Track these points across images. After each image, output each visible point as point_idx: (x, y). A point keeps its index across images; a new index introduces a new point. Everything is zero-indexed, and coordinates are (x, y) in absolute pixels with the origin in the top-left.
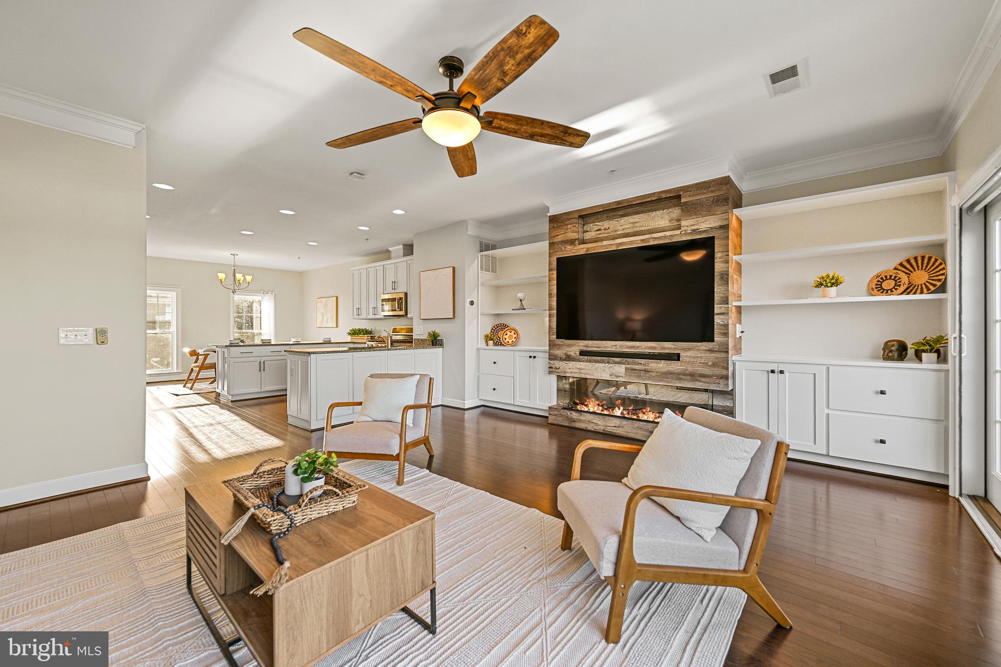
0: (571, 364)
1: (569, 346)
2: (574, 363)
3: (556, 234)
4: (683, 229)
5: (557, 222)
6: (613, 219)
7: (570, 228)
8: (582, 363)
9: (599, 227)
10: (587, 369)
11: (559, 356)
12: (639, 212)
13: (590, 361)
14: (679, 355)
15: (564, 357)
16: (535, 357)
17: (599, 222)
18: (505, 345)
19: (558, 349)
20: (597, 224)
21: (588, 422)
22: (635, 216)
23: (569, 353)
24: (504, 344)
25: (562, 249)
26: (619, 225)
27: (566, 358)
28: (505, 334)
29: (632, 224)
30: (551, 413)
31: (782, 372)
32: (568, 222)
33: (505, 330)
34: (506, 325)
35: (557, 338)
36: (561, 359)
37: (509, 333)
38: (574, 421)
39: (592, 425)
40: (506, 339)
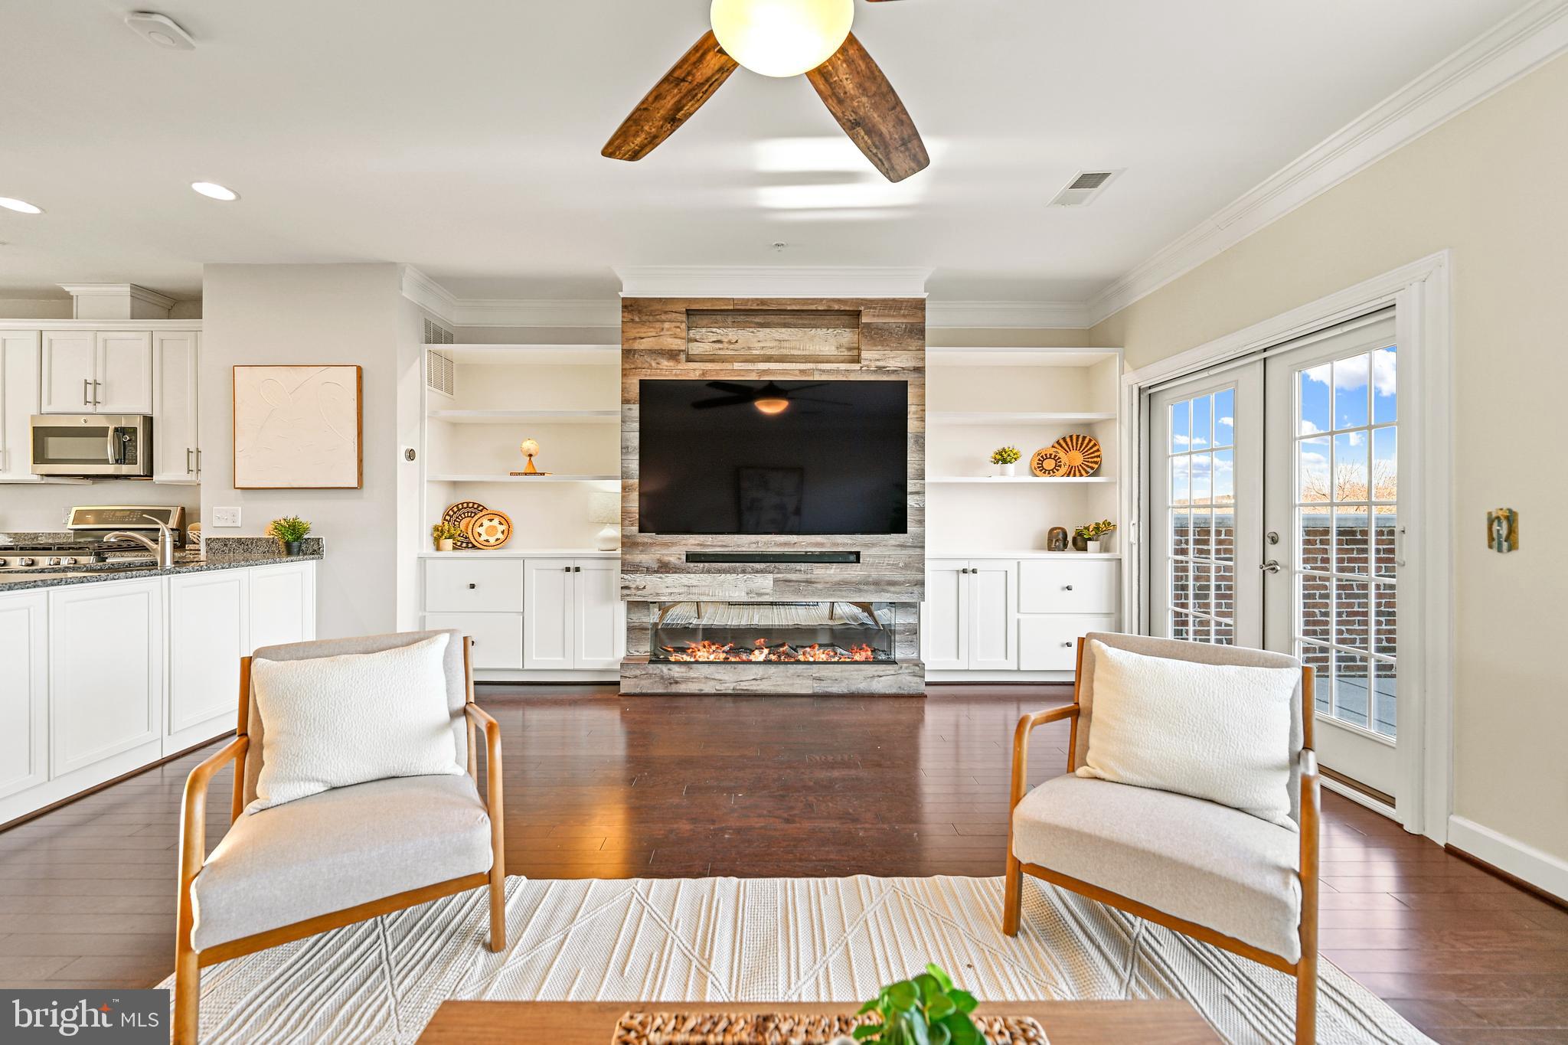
0: (671, 579)
1: (665, 545)
2: (676, 576)
3: (638, 335)
4: (864, 363)
5: (640, 312)
6: (744, 328)
7: (668, 330)
8: (692, 575)
9: (719, 338)
10: (704, 586)
11: (645, 565)
12: (789, 324)
13: (709, 572)
14: (858, 554)
15: (655, 566)
16: (577, 570)
17: (719, 328)
18: (481, 546)
19: (643, 551)
20: (714, 330)
21: (703, 680)
22: (783, 330)
23: (666, 559)
24: (476, 544)
25: (651, 365)
26: (756, 339)
27: (659, 567)
28: (478, 523)
29: (777, 343)
30: (627, 674)
31: (974, 571)
32: (663, 317)
33: (476, 517)
34: (479, 505)
35: (641, 531)
36: (649, 571)
37: (486, 523)
38: (677, 682)
39: (712, 683)
40: (480, 535)
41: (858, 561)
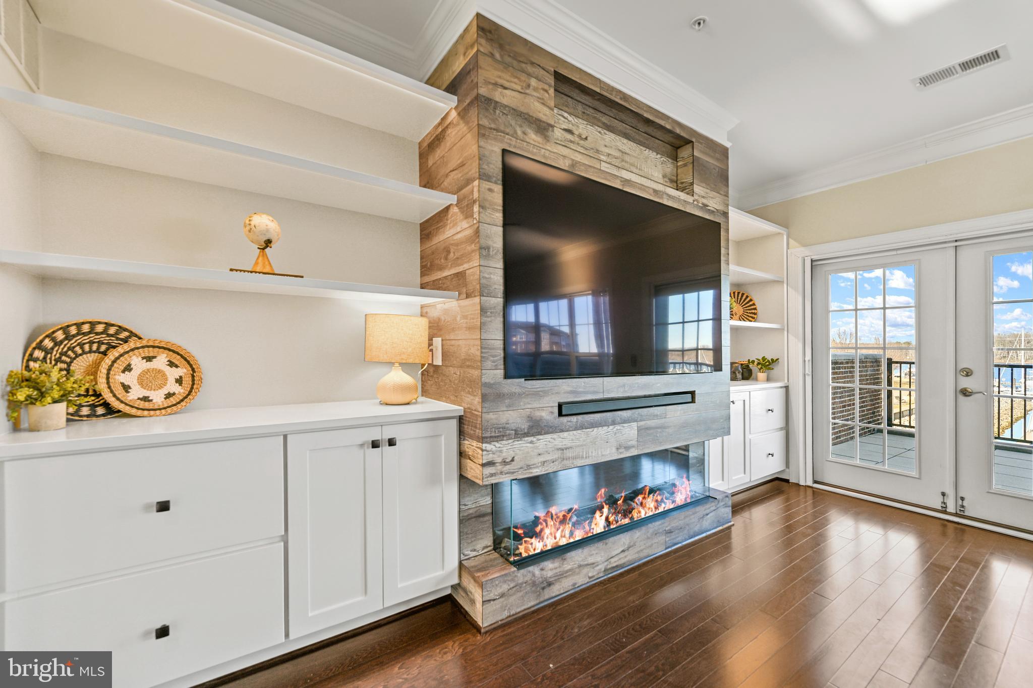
0: (544, 442)
1: (537, 395)
2: (549, 437)
3: (500, 81)
4: (696, 197)
6: (593, 124)
7: (536, 89)
8: (565, 434)
9: (570, 127)
10: (579, 446)
11: (513, 426)
12: (630, 136)
13: (582, 427)
14: (693, 393)
15: (525, 426)
16: (391, 443)
17: (570, 114)
18: (133, 411)
19: (509, 406)
20: (566, 115)
21: (577, 570)
22: (625, 141)
23: (538, 414)
24: (116, 404)
25: (515, 132)
26: (602, 143)
27: (531, 427)
28: (120, 365)
29: (621, 154)
30: (491, 596)
32: (530, 69)
33: (120, 350)
34: (121, 329)
35: (507, 376)
36: (519, 434)
37: (138, 363)
38: (550, 584)
39: (585, 571)
40: (126, 388)
41: (693, 401)
